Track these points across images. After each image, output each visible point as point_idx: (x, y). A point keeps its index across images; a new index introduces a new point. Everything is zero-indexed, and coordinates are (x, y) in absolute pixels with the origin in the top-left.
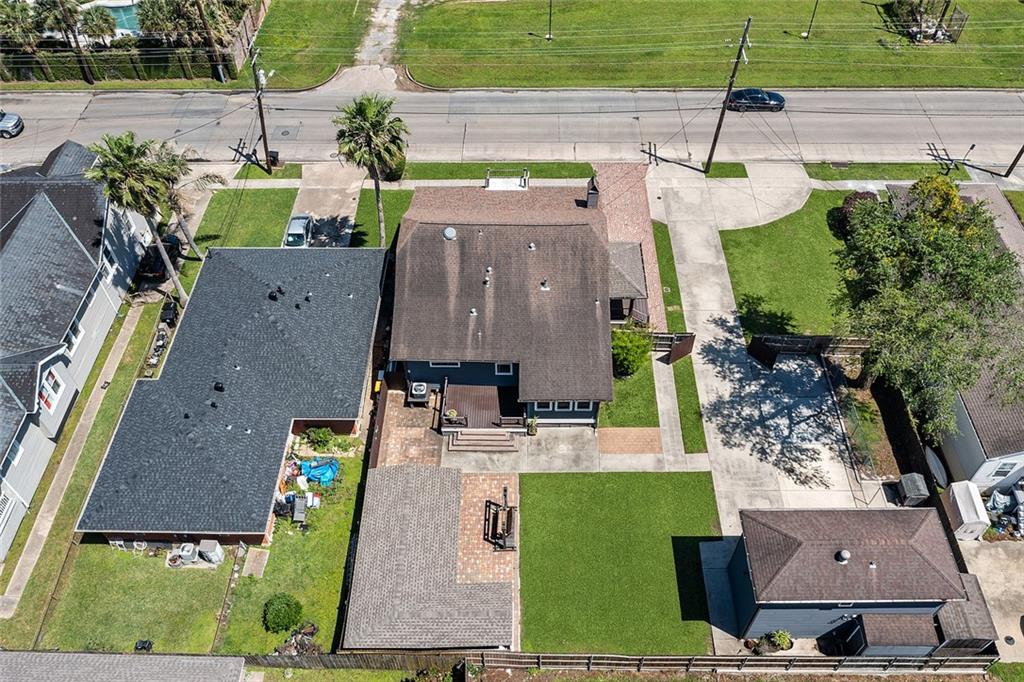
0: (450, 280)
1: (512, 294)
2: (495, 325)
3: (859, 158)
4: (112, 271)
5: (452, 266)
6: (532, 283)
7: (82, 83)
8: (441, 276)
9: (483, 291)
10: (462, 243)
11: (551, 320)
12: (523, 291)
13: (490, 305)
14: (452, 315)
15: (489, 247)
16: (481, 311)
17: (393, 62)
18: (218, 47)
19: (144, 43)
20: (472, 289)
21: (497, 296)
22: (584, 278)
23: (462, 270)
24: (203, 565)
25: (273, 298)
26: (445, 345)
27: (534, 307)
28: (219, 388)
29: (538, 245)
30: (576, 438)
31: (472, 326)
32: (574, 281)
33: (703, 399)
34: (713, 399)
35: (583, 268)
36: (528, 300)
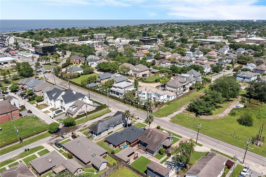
1: (153, 139)
2: (149, 141)
3: (221, 152)
4: (123, 124)
5: (149, 134)
7: (137, 108)
8: (147, 134)
10: (152, 132)
11: (154, 142)
12: (154, 139)
14: (146, 138)
17: (171, 118)
18: (151, 109)
19: (144, 106)
20: (149, 136)
21: (151, 138)
22: (160, 140)
24: (111, 147)
25: (132, 129)
26: (143, 140)
28: (122, 134)
29: (158, 135)
30: (150, 156)
31: (147, 140)
32: (159, 140)
33: (167, 160)
34: (168, 161)
35: (161, 139)
36: (154, 140)
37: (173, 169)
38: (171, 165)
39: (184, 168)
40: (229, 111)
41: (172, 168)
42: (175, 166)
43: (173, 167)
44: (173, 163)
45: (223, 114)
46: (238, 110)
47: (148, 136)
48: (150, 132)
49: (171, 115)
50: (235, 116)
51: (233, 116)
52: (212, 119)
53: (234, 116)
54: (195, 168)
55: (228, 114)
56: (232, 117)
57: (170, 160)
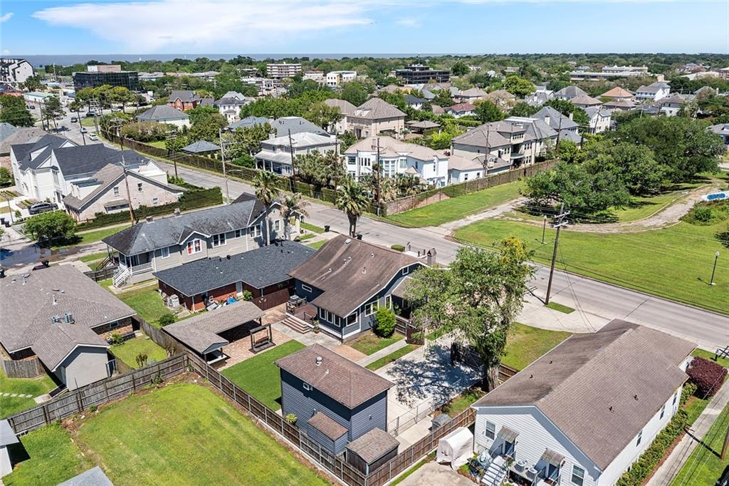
0: (334, 258)
1: (350, 270)
4: (257, 235)
6: (362, 269)
8: (332, 255)
9: (341, 266)
10: (350, 246)
11: (354, 284)
13: (338, 271)
14: (322, 269)
15: (358, 251)
16: (333, 271)
23: (341, 256)
24: (171, 308)
26: (308, 276)
27: (354, 277)
28: (228, 257)
29: (376, 256)
30: (331, 342)
31: (324, 275)
32: (377, 273)
33: (403, 358)
34: (408, 360)
35: (385, 270)
36: (356, 275)
37: (426, 393)
38: (417, 376)
39: (479, 389)
40: (683, 211)
41: (423, 389)
42: (435, 381)
43: (426, 385)
44: (430, 369)
45: (660, 218)
46: (720, 207)
47: (332, 261)
48: (344, 248)
49: (454, 223)
50: (707, 223)
51: (702, 225)
52: (615, 231)
53: (705, 225)
54: (528, 378)
55: (680, 219)
56: (699, 228)
57: (418, 355)
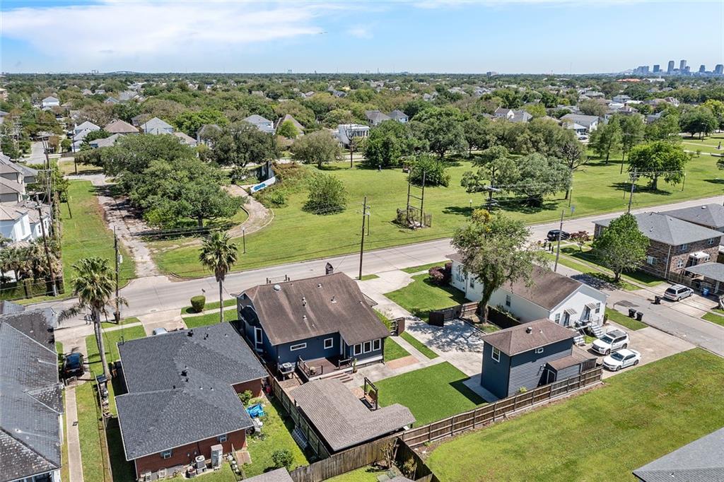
0: (285, 308)
2: (318, 320)
5: (284, 302)
6: (327, 301)
8: (281, 307)
9: (305, 309)
10: (285, 290)
11: (344, 313)
12: (324, 305)
13: (311, 314)
14: (294, 321)
15: (299, 290)
16: (308, 317)
17: (161, 273)
20: (298, 309)
21: (313, 309)
23: (290, 302)
25: (190, 335)
26: (298, 333)
27: (332, 310)
29: (322, 285)
30: (377, 368)
31: (307, 324)
32: (346, 296)
34: (427, 340)
41: (471, 343)
42: (460, 336)
43: (466, 340)
44: (446, 335)
47: (288, 311)
48: (281, 295)
